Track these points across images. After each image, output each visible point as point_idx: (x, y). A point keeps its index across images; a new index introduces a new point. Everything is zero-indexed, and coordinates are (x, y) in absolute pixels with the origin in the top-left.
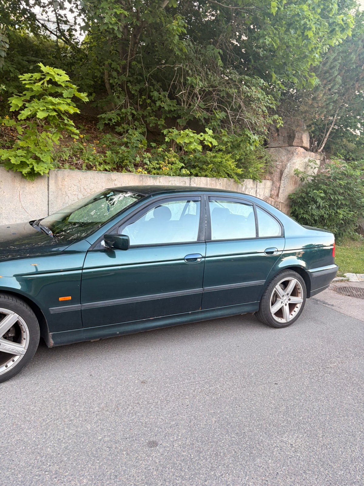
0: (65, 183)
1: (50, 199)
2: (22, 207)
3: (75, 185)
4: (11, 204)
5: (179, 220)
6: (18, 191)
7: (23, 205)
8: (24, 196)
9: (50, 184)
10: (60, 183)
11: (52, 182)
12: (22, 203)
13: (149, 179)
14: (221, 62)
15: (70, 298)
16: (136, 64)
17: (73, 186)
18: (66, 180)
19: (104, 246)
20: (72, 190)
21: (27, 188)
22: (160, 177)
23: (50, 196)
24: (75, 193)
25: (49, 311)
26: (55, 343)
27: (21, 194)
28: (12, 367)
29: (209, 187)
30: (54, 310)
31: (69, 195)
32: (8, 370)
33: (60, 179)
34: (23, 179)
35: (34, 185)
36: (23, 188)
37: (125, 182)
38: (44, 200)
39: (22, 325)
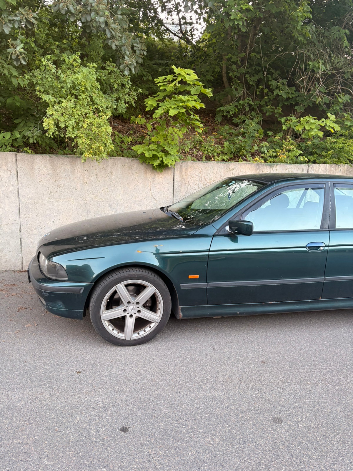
0: (189, 173)
1: (175, 188)
2: (152, 195)
3: (196, 175)
4: (143, 193)
5: (295, 207)
6: (149, 181)
7: (153, 194)
8: (154, 186)
9: (175, 175)
10: (184, 174)
11: (177, 173)
12: (152, 192)
13: (265, 167)
14: (347, 43)
15: (197, 276)
16: (255, 55)
17: (195, 176)
18: (189, 170)
19: (229, 231)
20: (194, 180)
21: (157, 179)
22: (277, 165)
23: (175, 185)
24: (196, 182)
25: (180, 287)
26: (183, 316)
27: (151, 183)
28: (149, 333)
29: (328, 173)
30: (185, 286)
31: (191, 184)
32: (146, 334)
33: (184, 170)
34: (153, 171)
35: (162, 176)
36: (153, 178)
37: (242, 171)
38: (170, 189)
39: (158, 297)
